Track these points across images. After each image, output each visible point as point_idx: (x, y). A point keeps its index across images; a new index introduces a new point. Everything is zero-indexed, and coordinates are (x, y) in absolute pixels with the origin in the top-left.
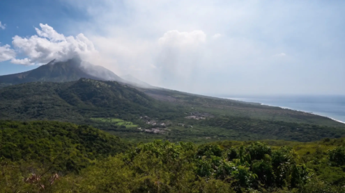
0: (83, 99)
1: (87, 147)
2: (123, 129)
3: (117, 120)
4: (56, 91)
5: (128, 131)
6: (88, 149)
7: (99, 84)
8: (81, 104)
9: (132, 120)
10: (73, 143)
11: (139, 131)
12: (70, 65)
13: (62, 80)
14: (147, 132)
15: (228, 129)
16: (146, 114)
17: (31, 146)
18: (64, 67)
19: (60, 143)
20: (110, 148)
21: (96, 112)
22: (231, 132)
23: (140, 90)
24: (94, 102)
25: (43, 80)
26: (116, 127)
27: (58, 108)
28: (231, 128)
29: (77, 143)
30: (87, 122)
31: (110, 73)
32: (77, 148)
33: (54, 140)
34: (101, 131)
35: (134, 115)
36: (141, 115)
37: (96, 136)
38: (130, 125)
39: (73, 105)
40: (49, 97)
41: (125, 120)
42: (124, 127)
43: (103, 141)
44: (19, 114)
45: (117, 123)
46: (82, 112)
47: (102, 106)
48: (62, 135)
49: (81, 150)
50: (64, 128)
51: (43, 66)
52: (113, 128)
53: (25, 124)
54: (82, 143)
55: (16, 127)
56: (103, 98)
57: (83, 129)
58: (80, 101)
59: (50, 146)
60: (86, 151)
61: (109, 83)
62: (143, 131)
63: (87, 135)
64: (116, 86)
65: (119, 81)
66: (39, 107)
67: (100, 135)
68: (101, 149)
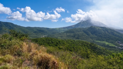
0: (92, 34)
1: (93, 51)
2: (108, 46)
3: (105, 42)
4: (83, 31)
5: (110, 47)
6: (94, 52)
7: (98, 28)
9: (112, 43)
10: (88, 49)
11: (115, 48)
12: (87, 21)
13: (85, 27)
14: (120, 49)
16: (119, 41)
17: (76, 48)
18: (85, 23)
19: (84, 48)
20: (102, 53)
21: (97, 39)
23: (116, 30)
24: (96, 35)
25: (79, 27)
26: (105, 45)
29: (90, 49)
30: (93, 42)
31: (102, 24)
32: (90, 51)
33: (82, 47)
34: (99, 46)
35: (113, 41)
36: (116, 41)
37: (97, 48)
38: (111, 45)
39: (88, 35)
40: (81, 33)
41: (109, 42)
42: (109, 45)
43: (99, 49)
44: (73, 38)
45: (105, 43)
46: (92, 38)
47: (99, 36)
48: (85, 45)
49: (91, 52)
50: (85, 43)
51: (79, 23)
52: (104, 45)
53: (74, 41)
54: (92, 49)
55: (72, 41)
56: (99, 33)
57: (92, 44)
58: (91, 34)
59: (81, 49)
60: (93, 52)
61: (102, 27)
62: (117, 48)
63: (93, 46)
64: (105, 29)
65: (106, 27)
66: (78, 36)
67: (98, 47)
68: (99, 52)
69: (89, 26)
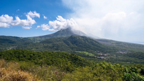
0: (72, 44)
1: (74, 62)
2: (88, 56)
3: (85, 52)
4: (63, 40)
5: (90, 57)
6: (75, 64)
7: (78, 38)
8: (72, 45)
9: (92, 52)
10: (69, 61)
11: (95, 58)
12: (67, 30)
13: (64, 36)
14: (98, 58)
15: (140, 59)
16: (98, 50)
17: (55, 60)
18: (65, 31)
19: (64, 60)
20: (83, 64)
21: (77, 49)
22: (141, 60)
23: (95, 40)
24: (76, 45)
25: (59, 36)
26: (85, 55)
27: (64, 47)
28: (141, 59)
29: (70, 61)
30: (74, 52)
31: (82, 33)
32: (70, 62)
33: (62, 59)
34: (79, 57)
35: (92, 51)
36: (95, 50)
37: (77, 59)
38: (91, 55)
39: (69, 46)
40: (60, 43)
41: (89, 52)
42: (89, 55)
43: (80, 60)
44: (51, 49)
45: (85, 53)
46: (72, 48)
47: (79, 46)
48: (65, 57)
49: (72, 64)
50: (65, 54)
51: (59, 31)
53: (53, 52)
54: (72, 61)
55: (50, 53)
56: (80, 43)
57: (72, 55)
58: (71, 44)
59: (61, 61)
60: (74, 64)
61: (82, 37)
62: (96, 58)
63: (74, 58)
64: (85, 38)
65: (85, 36)
66: (57, 46)
67: (79, 58)
68: (79, 64)
69: (70, 36)
